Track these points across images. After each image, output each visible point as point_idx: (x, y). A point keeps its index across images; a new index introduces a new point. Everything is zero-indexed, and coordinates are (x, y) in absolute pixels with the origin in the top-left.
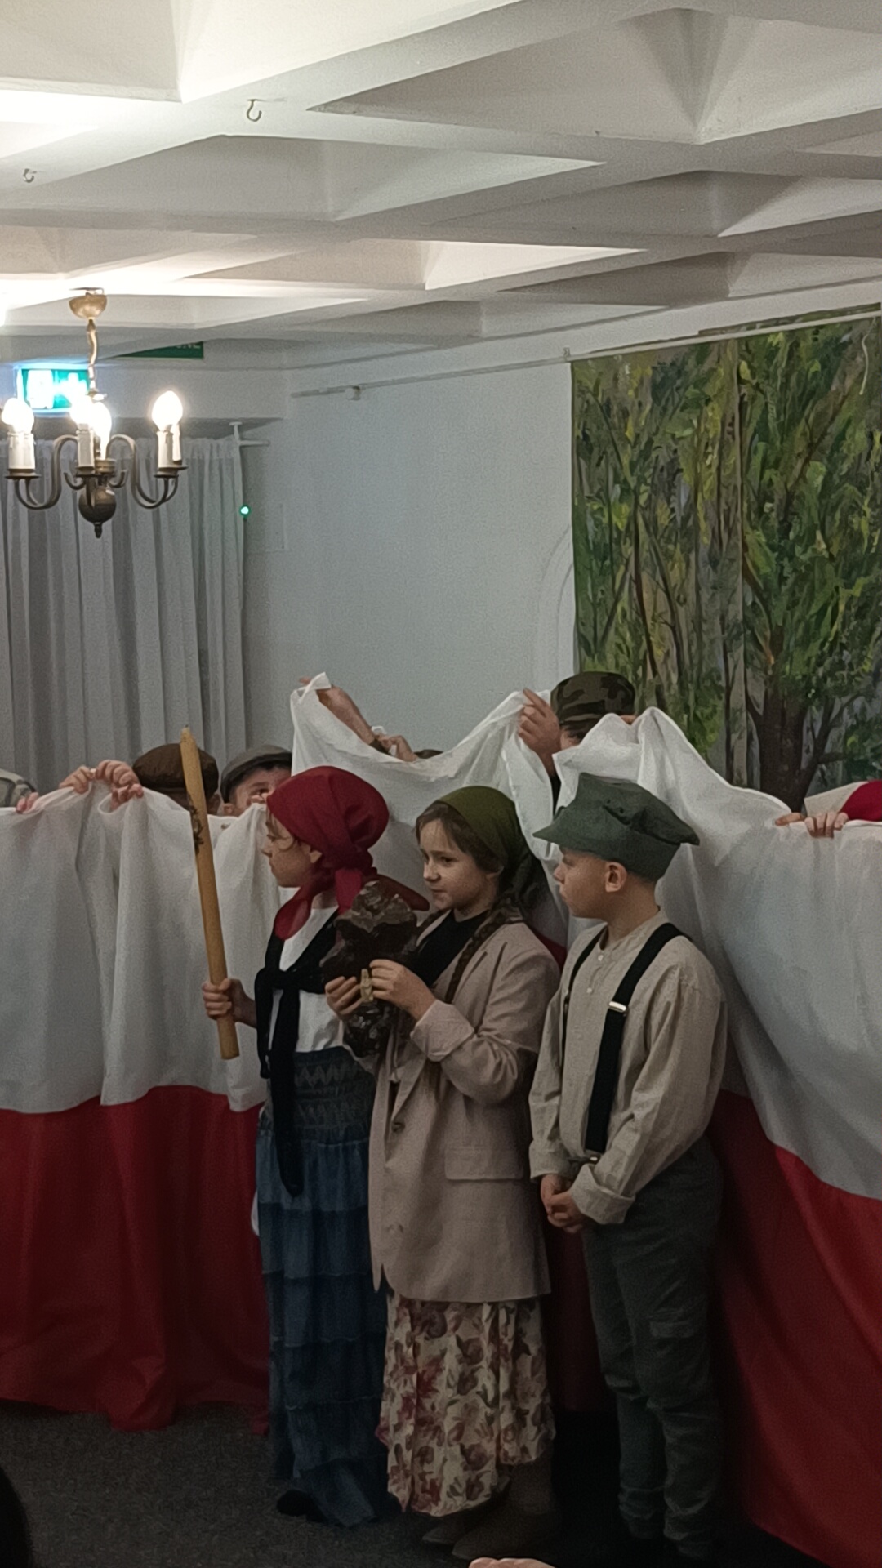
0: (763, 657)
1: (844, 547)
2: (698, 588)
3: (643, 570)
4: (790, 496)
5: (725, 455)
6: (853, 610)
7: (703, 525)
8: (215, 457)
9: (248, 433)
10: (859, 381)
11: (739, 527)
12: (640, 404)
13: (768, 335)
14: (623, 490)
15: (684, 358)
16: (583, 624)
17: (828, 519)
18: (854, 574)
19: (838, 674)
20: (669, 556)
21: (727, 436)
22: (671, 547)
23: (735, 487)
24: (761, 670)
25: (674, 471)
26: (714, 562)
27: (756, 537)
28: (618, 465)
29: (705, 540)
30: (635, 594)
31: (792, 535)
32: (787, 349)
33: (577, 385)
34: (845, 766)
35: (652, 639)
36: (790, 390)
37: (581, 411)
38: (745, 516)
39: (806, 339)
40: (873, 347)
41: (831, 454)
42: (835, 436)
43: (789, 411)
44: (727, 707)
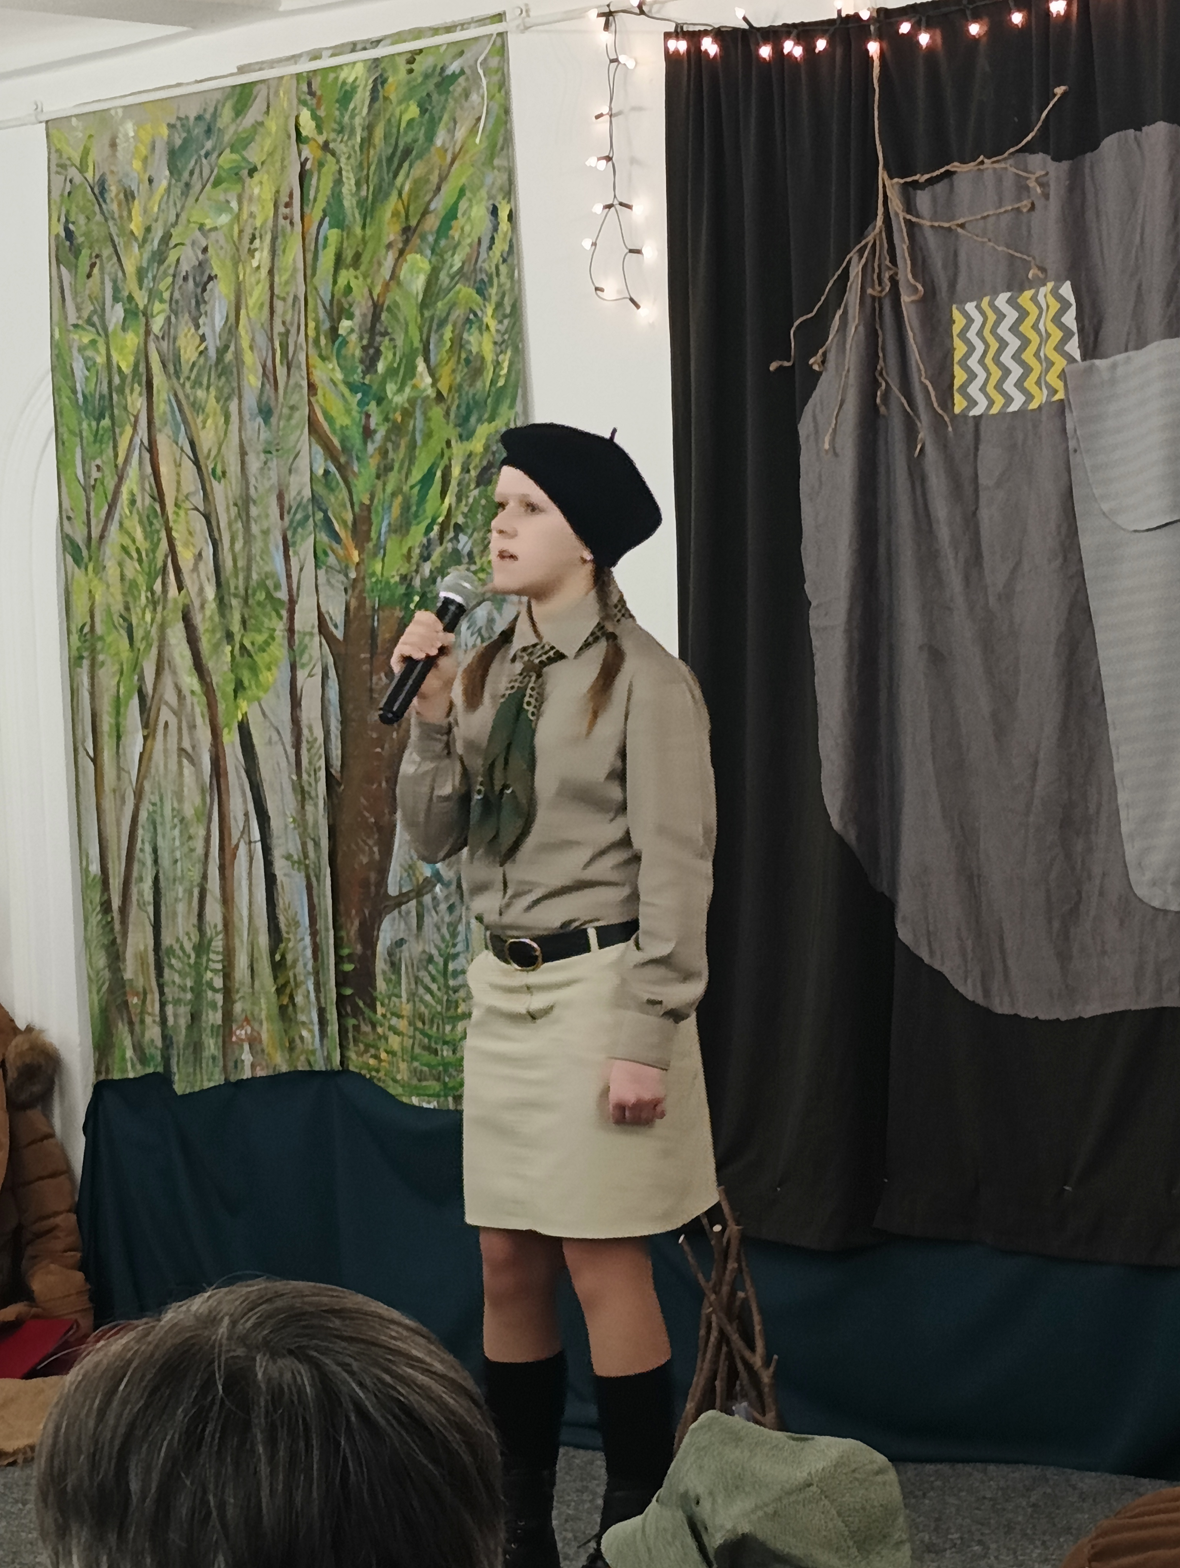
0: (341, 552)
1: (458, 379)
2: (243, 453)
3: (160, 431)
4: (377, 308)
5: (279, 252)
6: (473, 473)
7: (249, 358)
10: (473, 131)
12: (151, 181)
13: (340, 67)
14: (125, 310)
15: (216, 109)
16: (69, 518)
17: (434, 339)
18: (473, 420)
20: (198, 407)
21: (281, 221)
22: (200, 393)
23: (296, 298)
24: (339, 572)
25: (204, 279)
26: (266, 412)
27: (329, 372)
28: (120, 274)
29: (253, 380)
30: (149, 470)
31: (381, 367)
32: (370, 87)
33: (54, 156)
35: (174, 534)
36: (375, 148)
37: (62, 195)
38: (310, 340)
39: (395, 70)
40: (496, 78)
41: (436, 241)
42: (442, 213)
43: (374, 180)
44: (291, 630)
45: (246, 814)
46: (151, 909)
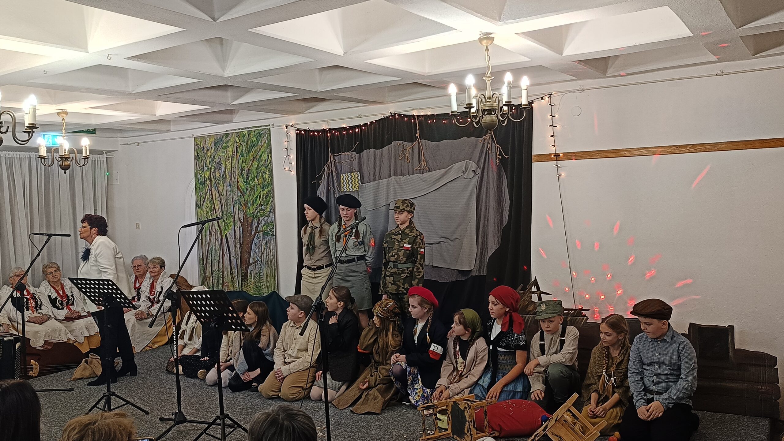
0: (243, 208)
2: (226, 192)
3: (213, 187)
4: (249, 170)
5: (233, 160)
6: (264, 196)
7: (227, 176)
8: (99, 159)
9: (108, 154)
10: (265, 143)
11: (236, 177)
12: (211, 147)
13: (243, 131)
14: (207, 168)
15: (222, 137)
16: (197, 201)
17: (258, 175)
18: (264, 188)
19: (261, 212)
20: (219, 184)
21: (233, 155)
22: (219, 182)
23: (235, 167)
24: (242, 211)
25: (220, 163)
26: (230, 186)
27: (241, 179)
28: (206, 162)
29: (228, 180)
30: (211, 194)
31: (249, 179)
32: (248, 135)
33: (195, 143)
34: (263, 233)
35: (215, 204)
36: (249, 144)
37: (197, 149)
38: (238, 174)
39: (252, 132)
40: (268, 135)
41: (259, 160)
42: (260, 155)
43: (248, 150)
44: (234, 220)
45: (226, 249)
46: (211, 264)
